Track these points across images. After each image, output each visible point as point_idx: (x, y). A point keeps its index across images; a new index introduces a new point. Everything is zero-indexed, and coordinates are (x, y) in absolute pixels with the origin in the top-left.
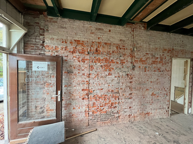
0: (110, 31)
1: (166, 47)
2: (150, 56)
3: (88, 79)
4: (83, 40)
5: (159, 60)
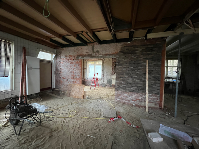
0: (82, 49)
3: (73, 71)
4: (72, 54)
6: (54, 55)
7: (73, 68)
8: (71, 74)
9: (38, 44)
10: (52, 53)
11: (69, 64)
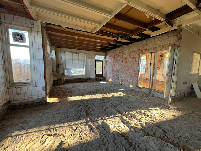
1: (136, 50)
2: (128, 56)
3: (113, 66)
4: (112, 55)
5: (132, 57)
6: (104, 57)
7: (112, 64)
8: (111, 68)
9: (96, 52)
10: (103, 55)
11: (111, 61)
